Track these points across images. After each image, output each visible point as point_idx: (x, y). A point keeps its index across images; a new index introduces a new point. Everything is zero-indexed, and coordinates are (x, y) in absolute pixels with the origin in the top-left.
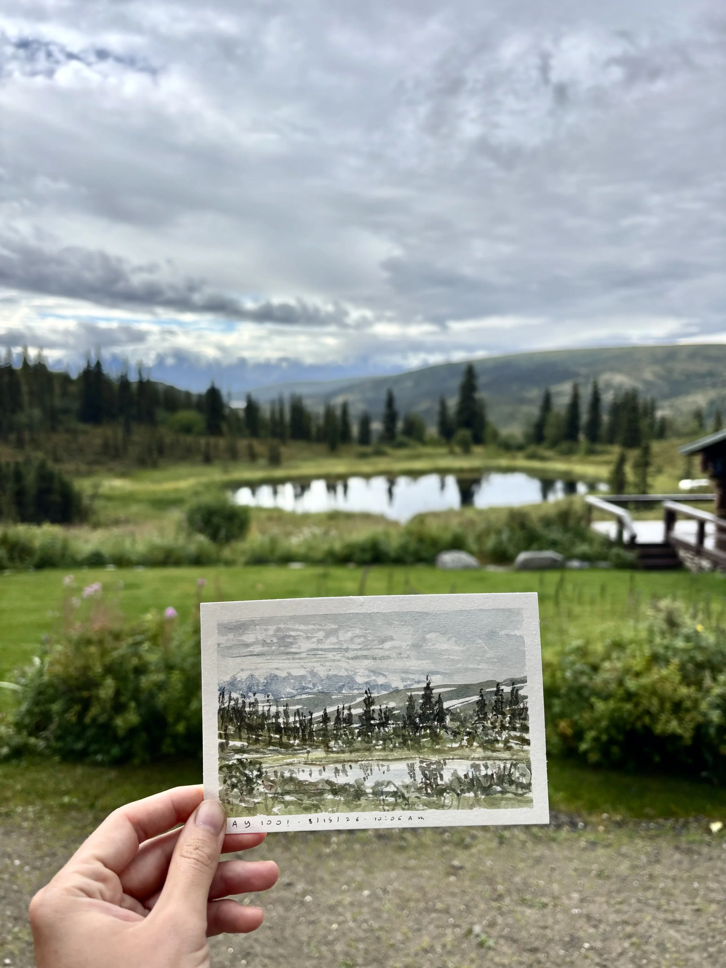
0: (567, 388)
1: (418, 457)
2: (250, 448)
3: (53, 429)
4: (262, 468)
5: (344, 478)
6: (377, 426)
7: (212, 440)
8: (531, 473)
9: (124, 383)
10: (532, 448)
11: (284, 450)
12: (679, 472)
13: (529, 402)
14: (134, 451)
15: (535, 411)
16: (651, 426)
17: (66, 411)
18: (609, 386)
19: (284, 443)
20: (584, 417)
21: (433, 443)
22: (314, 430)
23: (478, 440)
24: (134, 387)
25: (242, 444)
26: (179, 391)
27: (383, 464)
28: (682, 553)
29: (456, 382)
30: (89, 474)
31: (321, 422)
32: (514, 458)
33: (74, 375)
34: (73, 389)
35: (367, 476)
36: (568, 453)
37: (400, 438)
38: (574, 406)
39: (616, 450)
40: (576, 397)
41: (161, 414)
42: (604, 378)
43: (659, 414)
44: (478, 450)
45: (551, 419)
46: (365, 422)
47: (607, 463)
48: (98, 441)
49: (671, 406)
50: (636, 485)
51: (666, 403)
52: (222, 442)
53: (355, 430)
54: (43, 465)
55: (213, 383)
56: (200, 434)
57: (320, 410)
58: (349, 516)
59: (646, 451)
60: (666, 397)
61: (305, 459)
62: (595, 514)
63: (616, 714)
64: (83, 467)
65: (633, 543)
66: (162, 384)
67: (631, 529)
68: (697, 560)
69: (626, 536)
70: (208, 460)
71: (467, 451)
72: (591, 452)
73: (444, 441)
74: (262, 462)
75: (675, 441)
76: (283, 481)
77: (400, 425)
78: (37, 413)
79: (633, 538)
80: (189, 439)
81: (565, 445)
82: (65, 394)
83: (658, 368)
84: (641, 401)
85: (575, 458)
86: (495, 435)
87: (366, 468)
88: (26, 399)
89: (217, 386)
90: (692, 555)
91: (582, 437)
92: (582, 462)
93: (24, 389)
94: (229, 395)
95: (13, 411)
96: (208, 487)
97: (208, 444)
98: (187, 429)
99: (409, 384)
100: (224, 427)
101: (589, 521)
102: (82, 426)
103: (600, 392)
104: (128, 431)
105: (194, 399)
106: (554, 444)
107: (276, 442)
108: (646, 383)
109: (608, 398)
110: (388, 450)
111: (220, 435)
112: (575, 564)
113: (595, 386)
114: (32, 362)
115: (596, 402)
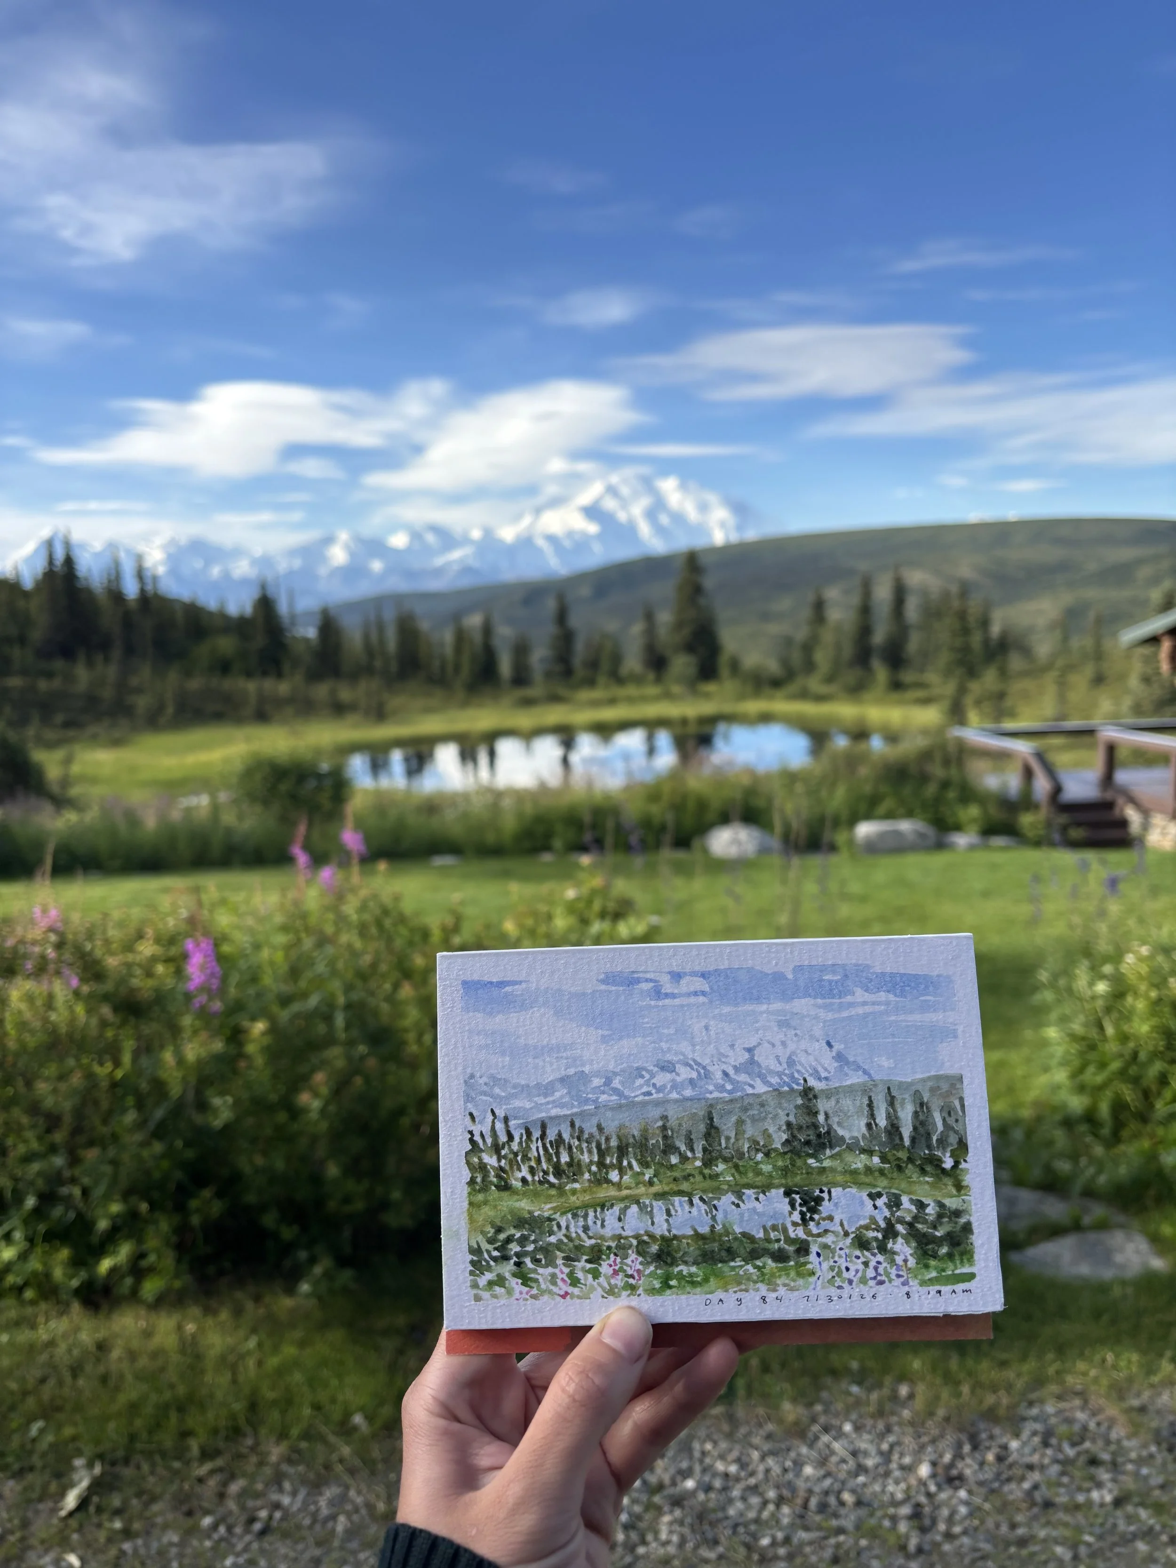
0: (851, 586)
1: (612, 702)
2: (334, 696)
4: (354, 727)
5: (491, 738)
6: (540, 655)
7: (267, 684)
8: (794, 723)
9: (116, 595)
10: (799, 681)
11: (391, 699)
14: (137, 702)
16: (986, 643)
19: (390, 687)
20: (882, 632)
21: (637, 680)
22: (437, 665)
23: (709, 674)
24: (134, 604)
25: (320, 690)
26: (207, 611)
27: (555, 715)
29: (670, 587)
31: (449, 652)
32: (771, 698)
33: (28, 583)
34: (29, 605)
36: (857, 689)
37: (580, 672)
38: (865, 614)
40: (867, 597)
41: (179, 642)
44: (711, 687)
45: (828, 636)
46: (521, 650)
52: (283, 686)
53: (505, 667)
56: (247, 675)
57: (448, 637)
61: (428, 710)
64: (47, 733)
65: (1058, 802)
70: (262, 716)
71: (691, 691)
72: (895, 686)
73: (651, 676)
74: (355, 716)
76: (387, 747)
77: (580, 652)
79: (1055, 793)
80: (227, 682)
81: (851, 677)
82: (13, 613)
85: (869, 697)
86: (735, 666)
87: (525, 720)
91: (877, 663)
92: (884, 701)
97: (260, 691)
98: (224, 667)
99: (585, 591)
100: (287, 664)
106: (832, 676)
110: (561, 691)
111: (280, 675)
112: (959, 840)
113: (898, 579)
115: (899, 604)
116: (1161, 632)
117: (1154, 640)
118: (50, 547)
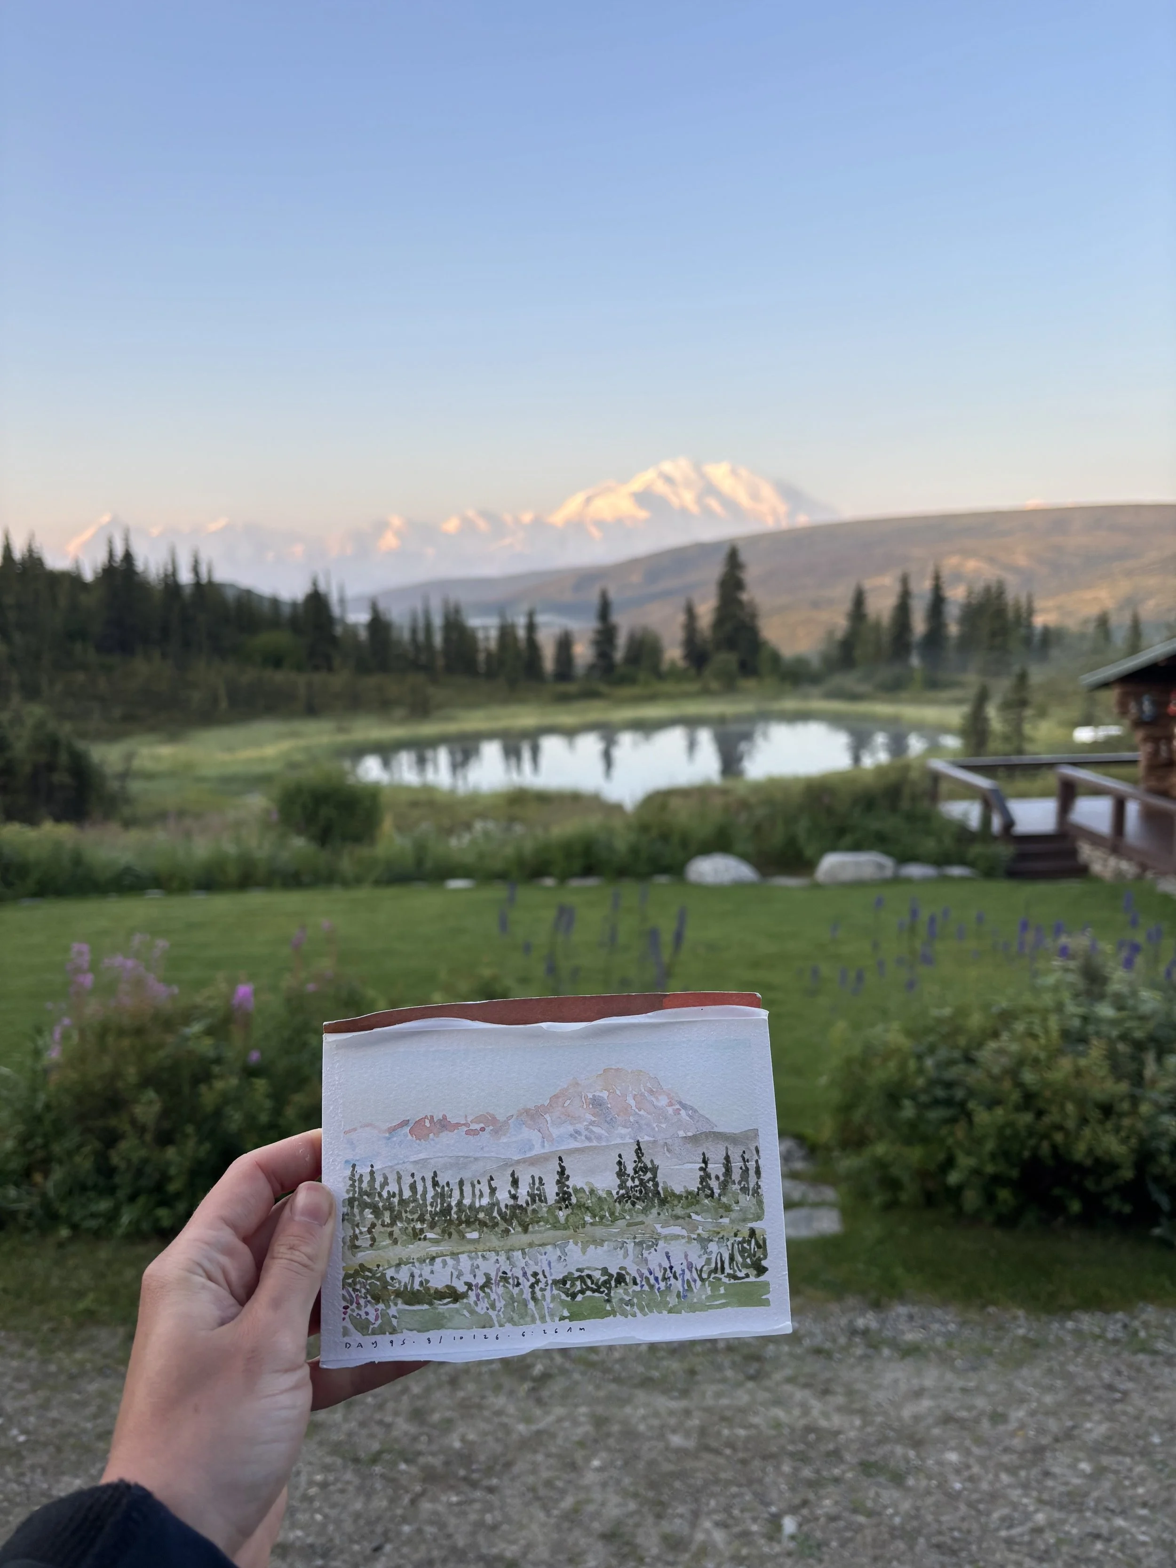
0: (889, 580)
1: (652, 698)
2: (380, 689)
3: (60, 666)
4: (403, 721)
6: (583, 650)
7: (318, 678)
9: (171, 585)
10: (836, 678)
11: (435, 693)
12: (1075, 713)
13: (830, 604)
14: (191, 698)
15: (839, 620)
16: (1028, 638)
17: (78, 636)
18: (958, 577)
19: (435, 683)
20: (919, 626)
21: (675, 675)
22: (482, 657)
23: (749, 669)
24: (188, 591)
25: (368, 684)
26: (261, 598)
27: (596, 712)
29: (715, 571)
30: (113, 737)
31: (493, 644)
32: (806, 697)
33: (89, 576)
34: (89, 600)
35: (570, 733)
36: (892, 689)
37: (622, 669)
38: (903, 609)
39: (974, 678)
40: (905, 596)
41: (233, 637)
42: (951, 563)
43: (1039, 620)
44: (747, 685)
45: (865, 632)
46: (564, 643)
47: (958, 702)
49: (1059, 606)
50: (1007, 739)
51: (1053, 602)
52: (334, 681)
53: (549, 657)
54: (40, 725)
55: (315, 584)
56: (298, 668)
58: (544, 798)
59: (1022, 680)
60: (1050, 592)
61: (469, 706)
62: (944, 787)
63: (1008, 1132)
65: (1008, 835)
66: (232, 586)
67: (1004, 811)
68: (1113, 861)
69: (997, 823)
70: (311, 710)
71: (730, 687)
72: (932, 684)
73: (693, 672)
74: (400, 712)
76: (433, 743)
77: (621, 646)
79: (1008, 826)
80: (279, 677)
81: (886, 673)
82: (74, 607)
83: (1034, 547)
84: (1010, 600)
85: (904, 695)
86: (775, 660)
87: (566, 717)
89: (322, 587)
90: (1104, 853)
91: (915, 658)
92: (916, 701)
94: (342, 601)
96: (311, 752)
97: (310, 684)
98: (276, 661)
99: (635, 576)
100: (336, 656)
101: (936, 799)
102: (104, 659)
103: (944, 586)
104: (183, 666)
105: (286, 611)
106: (870, 671)
107: (420, 679)
108: (1019, 571)
109: (956, 595)
110: (603, 688)
111: (330, 669)
112: (915, 871)
113: (937, 578)
114: (18, 553)
115: (938, 602)
116: (1114, 679)
117: (1108, 684)
118: (110, 542)
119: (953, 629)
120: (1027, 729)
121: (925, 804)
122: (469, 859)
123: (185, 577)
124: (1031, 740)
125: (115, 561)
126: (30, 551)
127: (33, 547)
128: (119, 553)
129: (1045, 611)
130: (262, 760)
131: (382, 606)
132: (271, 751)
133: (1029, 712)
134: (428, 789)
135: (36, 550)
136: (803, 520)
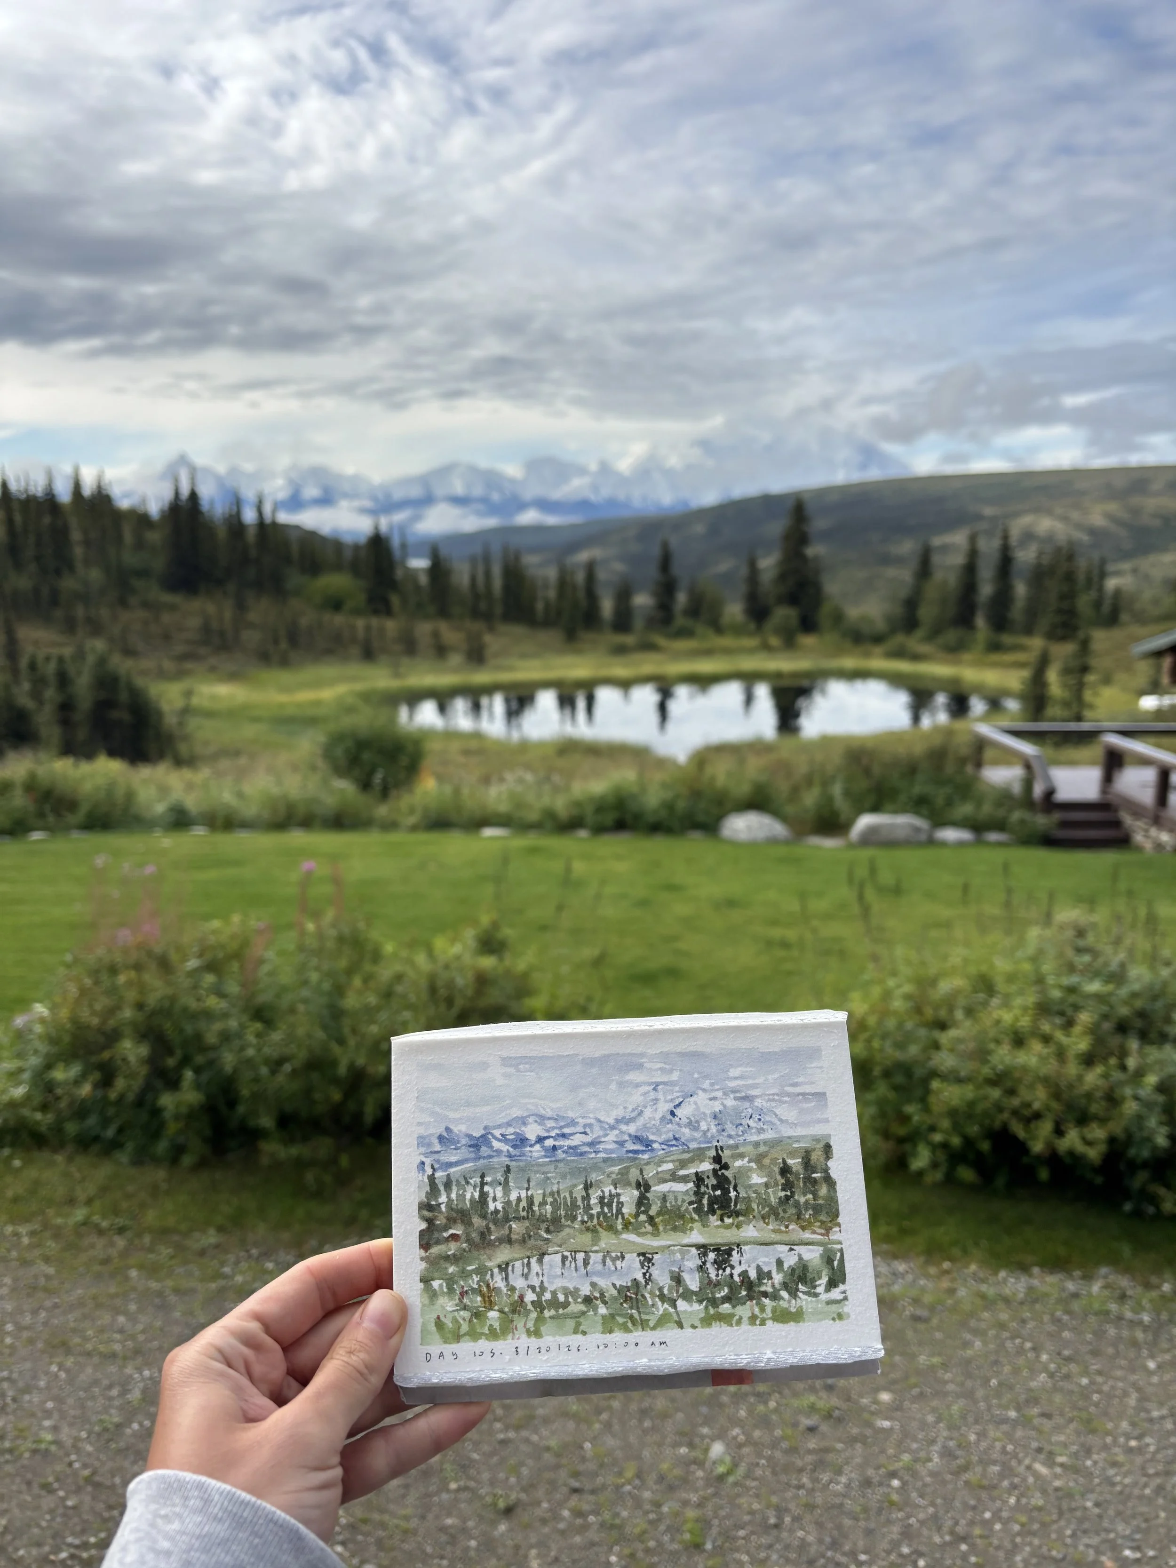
0: (959, 538)
1: (708, 653)
2: (436, 635)
3: (123, 602)
4: (455, 670)
5: (589, 688)
6: (642, 600)
7: (375, 622)
8: (896, 680)
9: (235, 525)
10: (899, 639)
11: (492, 642)
12: (1141, 681)
13: (899, 561)
14: (251, 637)
15: (905, 575)
16: (1098, 604)
17: (143, 573)
18: (1028, 536)
19: (491, 629)
20: (986, 590)
21: (738, 631)
22: (540, 606)
23: (808, 625)
24: (251, 535)
25: (424, 629)
26: (323, 540)
27: (649, 664)
28: (1127, 820)
29: (776, 528)
30: (180, 675)
31: (552, 594)
32: (867, 655)
33: (154, 513)
34: (154, 537)
35: (625, 685)
36: (955, 650)
37: (680, 621)
38: (970, 569)
39: (1037, 643)
40: (973, 554)
41: (294, 579)
42: (1017, 527)
43: (1111, 584)
44: (808, 640)
45: (931, 592)
46: (624, 595)
47: (1020, 665)
48: (194, 622)
49: (1135, 571)
50: (1066, 704)
51: (1126, 566)
52: (391, 626)
53: (607, 606)
54: (103, 662)
55: (377, 527)
56: (357, 612)
57: (552, 573)
59: (1085, 646)
60: (1126, 555)
61: (523, 656)
62: (989, 754)
64: (168, 665)
65: (1049, 802)
66: (295, 528)
67: (1047, 778)
68: (1153, 832)
69: (1038, 790)
70: (369, 654)
71: (789, 643)
72: (995, 647)
73: (752, 626)
74: (456, 659)
75: (1136, 630)
76: (489, 690)
77: (682, 598)
78: (95, 575)
79: (1050, 793)
80: (339, 620)
81: (951, 635)
82: (140, 545)
83: (1113, 507)
84: (1082, 564)
85: (967, 657)
86: (838, 618)
87: (620, 668)
88: (78, 551)
89: (384, 531)
90: (1146, 824)
91: (980, 622)
92: (979, 664)
93: (76, 535)
94: (404, 545)
95: (58, 572)
96: (366, 697)
97: (368, 628)
98: (336, 604)
99: (699, 529)
100: (395, 600)
101: (979, 764)
102: (167, 598)
103: (1013, 547)
104: (241, 606)
105: (348, 555)
106: (934, 633)
107: (478, 626)
108: (1092, 531)
109: (1026, 556)
110: (661, 641)
111: (388, 613)
112: (950, 834)
113: (1006, 537)
114: (87, 490)
115: (1006, 563)
116: (1164, 648)
117: (1159, 654)
118: (176, 481)
119: (1021, 590)
120: (1088, 695)
121: (969, 769)
122: (503, 807)
123: (249, 516)
124: (1091, 707)
125: (180, 500)
126: (99, 487)
127: (102, 484)
128: (185, 492)
129: (1118, 573)
130: (318, 703)
131: (444, 552)
132: (327, 694)
133: (1091, 678)
134: (477, 735)
135: (104, 487)
136: (874, 474)
